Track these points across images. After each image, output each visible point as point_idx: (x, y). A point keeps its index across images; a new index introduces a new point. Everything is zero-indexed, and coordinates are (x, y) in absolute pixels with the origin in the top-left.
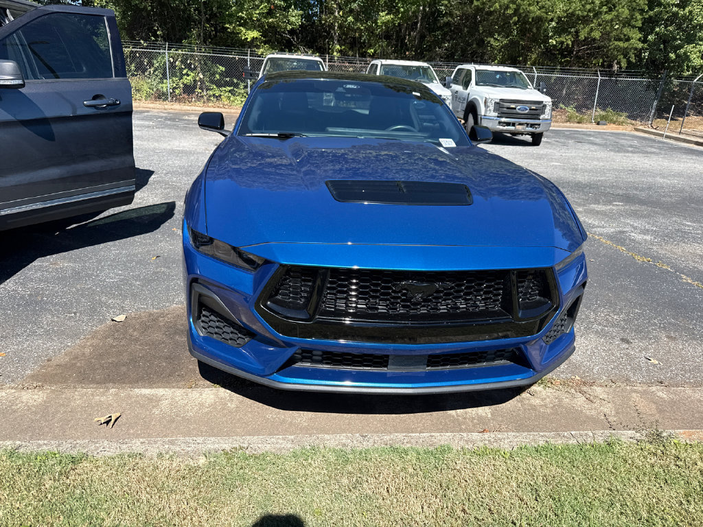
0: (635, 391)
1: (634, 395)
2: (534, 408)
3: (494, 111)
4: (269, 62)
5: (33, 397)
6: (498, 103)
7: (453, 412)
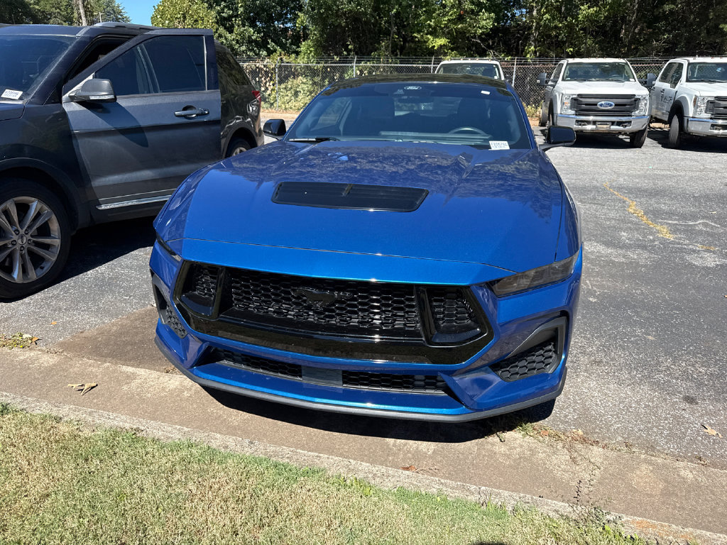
0: (650, 463)
1: (644, 467)
2: (493, 454)
3: (706, 112)
4: (442, 69)
5: (48, 360)
6: (712, 102)
7: (391, 441)
